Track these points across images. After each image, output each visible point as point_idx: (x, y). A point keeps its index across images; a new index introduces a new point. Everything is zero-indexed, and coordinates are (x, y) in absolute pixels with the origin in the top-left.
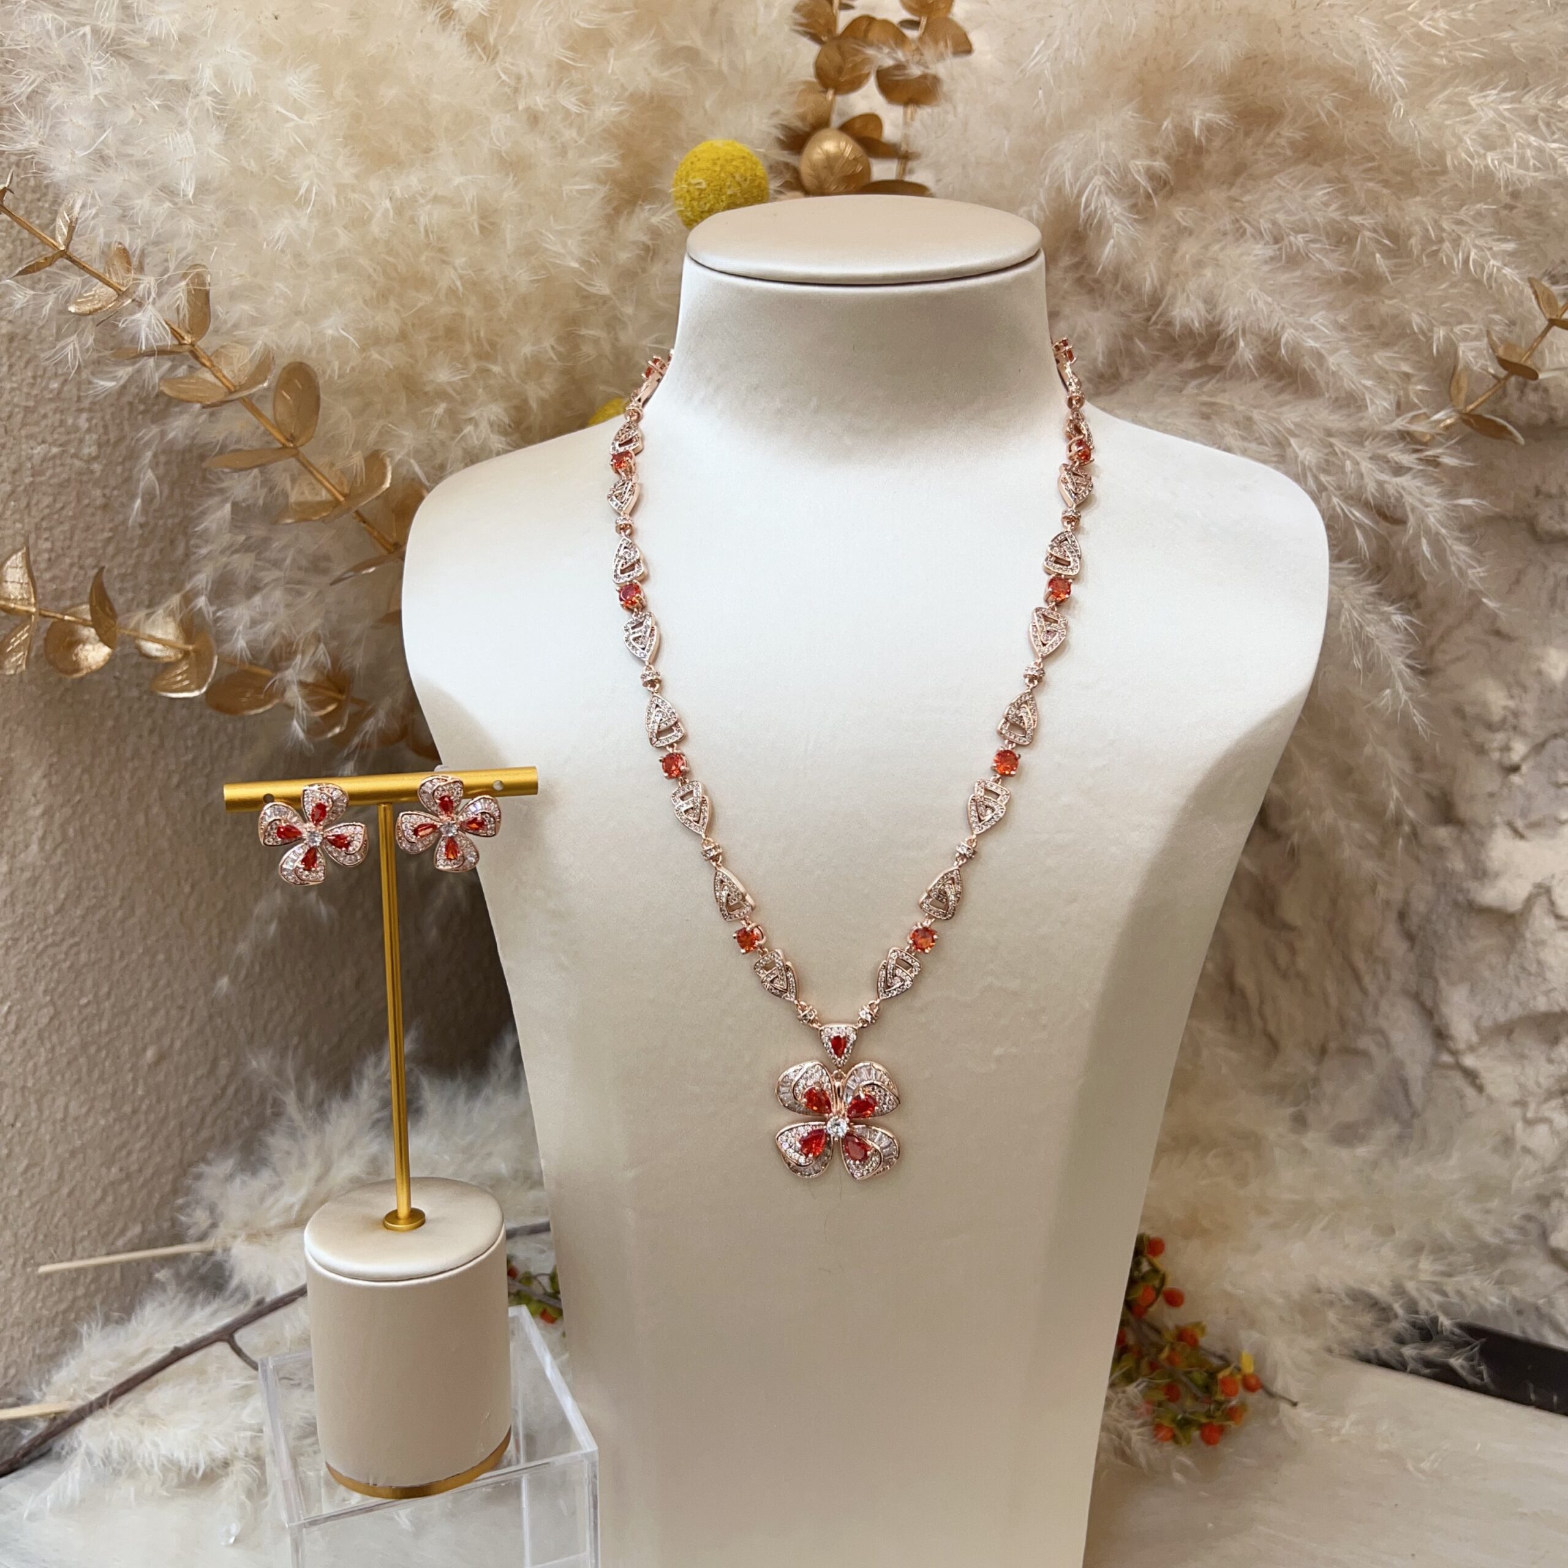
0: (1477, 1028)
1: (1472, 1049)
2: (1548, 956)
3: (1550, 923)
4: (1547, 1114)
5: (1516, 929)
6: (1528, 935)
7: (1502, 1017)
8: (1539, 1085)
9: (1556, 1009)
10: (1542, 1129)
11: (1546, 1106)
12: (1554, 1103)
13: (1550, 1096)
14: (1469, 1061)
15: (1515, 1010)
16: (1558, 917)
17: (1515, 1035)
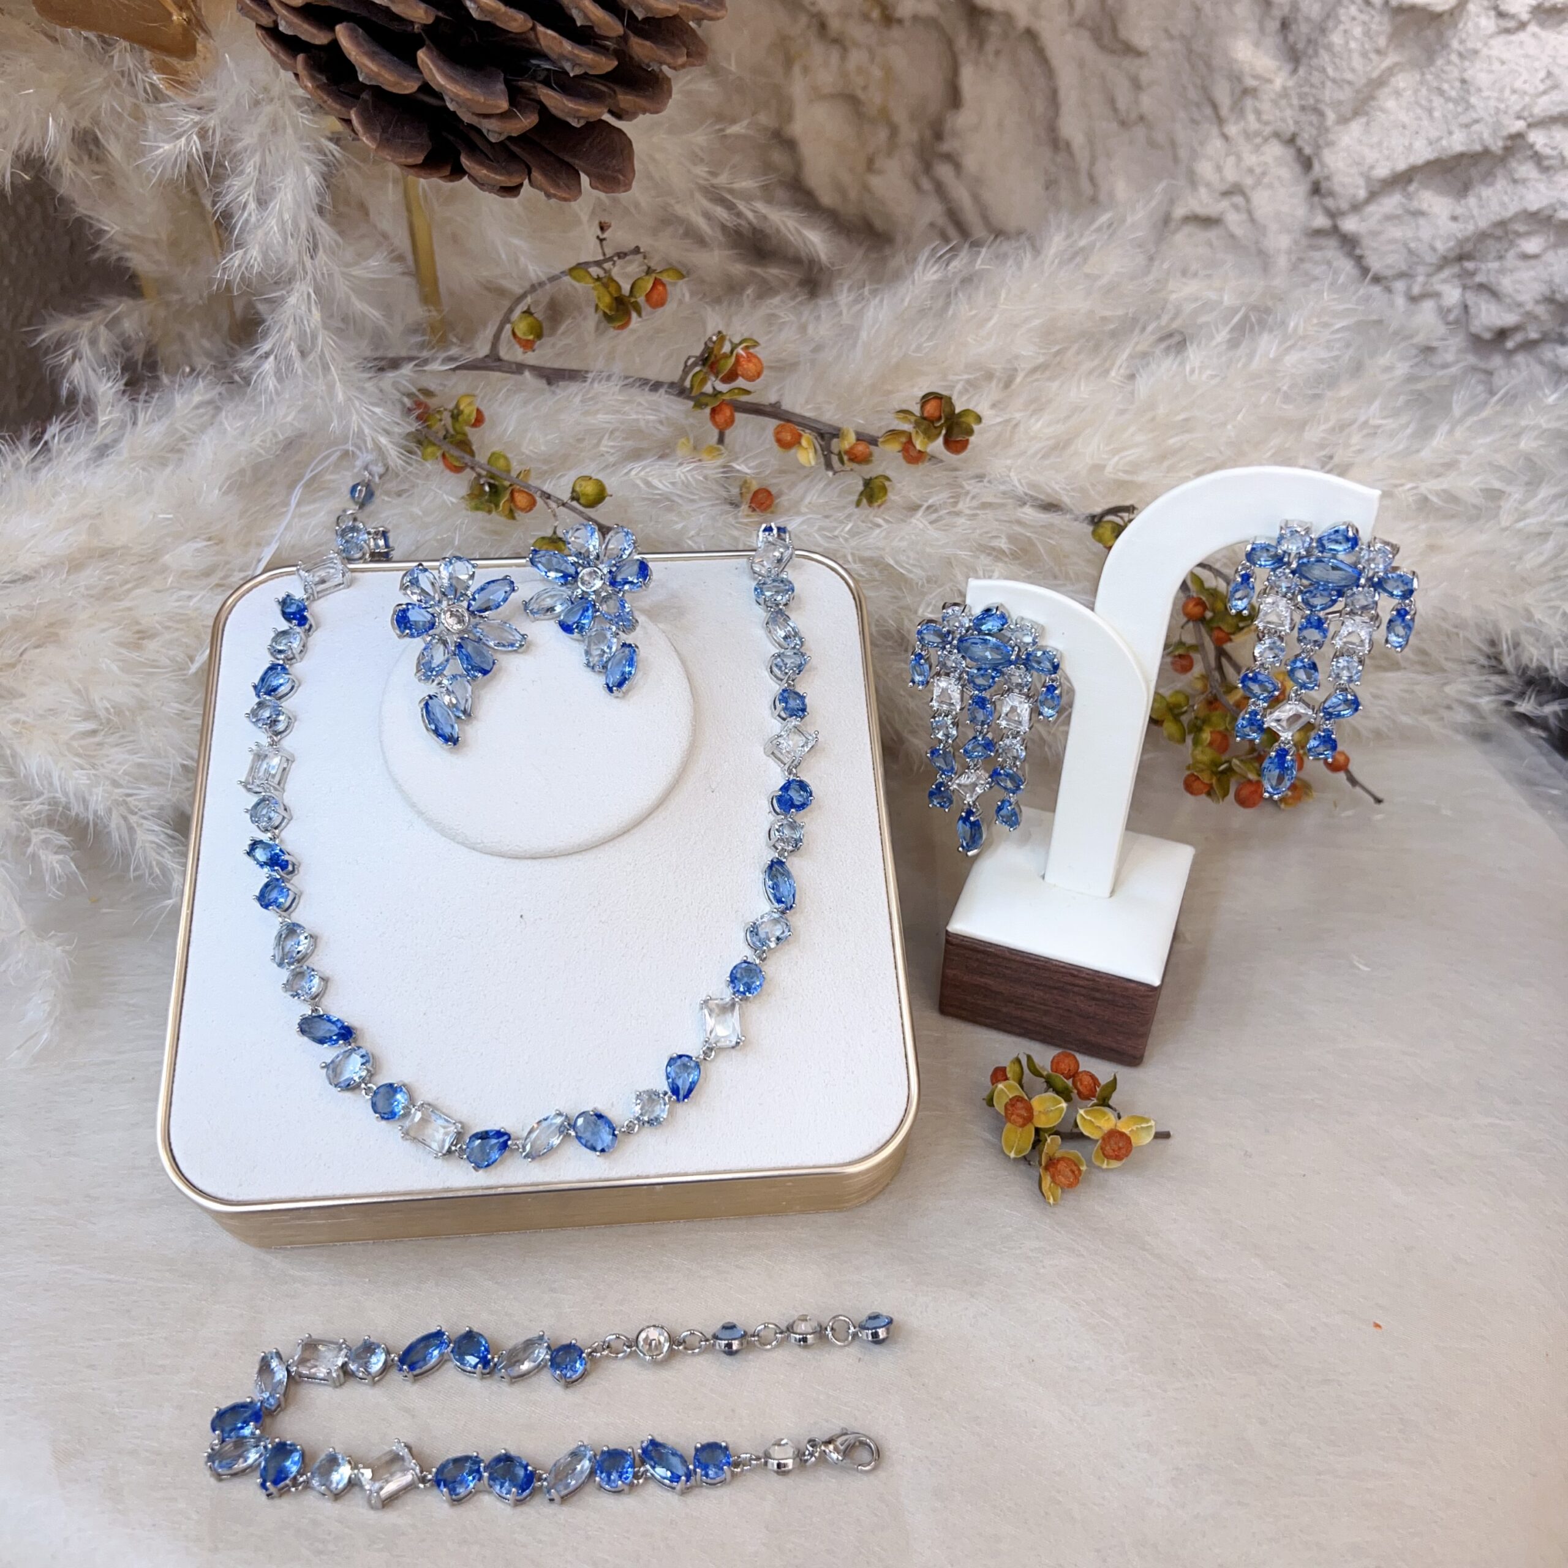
0: (1368, 179)
1: (1356, 207)
2: (1479, 74)
3: (1488, 23)
4: (1438, 287)
5: (1440, 35)
6: (1455, 44)
7: (1401, 166)
8: (1434, 249)
9: (1478, 147)
10: (1428, 305)
11: (1435, 279)
12: (1446, 273)
13: (1445, 262)
14: (1350, 225)
15: (1423, 153)
16: (1501, 15)
17: (1412, 188)
